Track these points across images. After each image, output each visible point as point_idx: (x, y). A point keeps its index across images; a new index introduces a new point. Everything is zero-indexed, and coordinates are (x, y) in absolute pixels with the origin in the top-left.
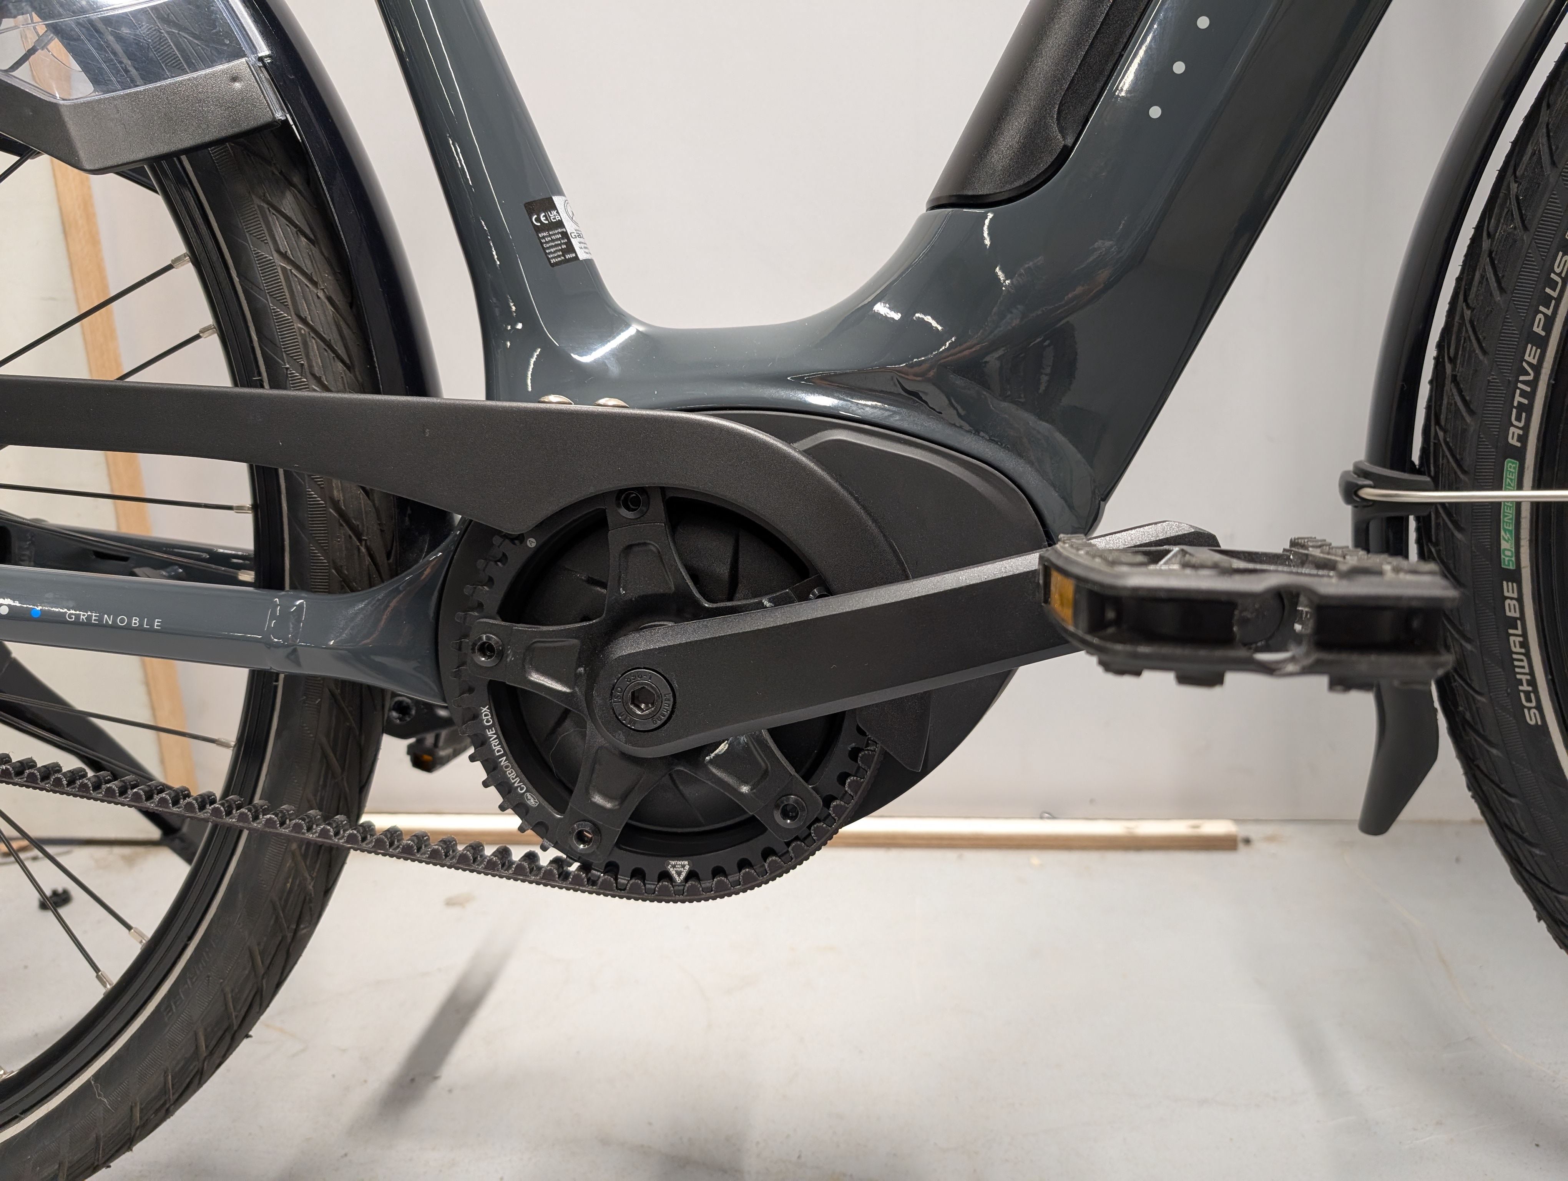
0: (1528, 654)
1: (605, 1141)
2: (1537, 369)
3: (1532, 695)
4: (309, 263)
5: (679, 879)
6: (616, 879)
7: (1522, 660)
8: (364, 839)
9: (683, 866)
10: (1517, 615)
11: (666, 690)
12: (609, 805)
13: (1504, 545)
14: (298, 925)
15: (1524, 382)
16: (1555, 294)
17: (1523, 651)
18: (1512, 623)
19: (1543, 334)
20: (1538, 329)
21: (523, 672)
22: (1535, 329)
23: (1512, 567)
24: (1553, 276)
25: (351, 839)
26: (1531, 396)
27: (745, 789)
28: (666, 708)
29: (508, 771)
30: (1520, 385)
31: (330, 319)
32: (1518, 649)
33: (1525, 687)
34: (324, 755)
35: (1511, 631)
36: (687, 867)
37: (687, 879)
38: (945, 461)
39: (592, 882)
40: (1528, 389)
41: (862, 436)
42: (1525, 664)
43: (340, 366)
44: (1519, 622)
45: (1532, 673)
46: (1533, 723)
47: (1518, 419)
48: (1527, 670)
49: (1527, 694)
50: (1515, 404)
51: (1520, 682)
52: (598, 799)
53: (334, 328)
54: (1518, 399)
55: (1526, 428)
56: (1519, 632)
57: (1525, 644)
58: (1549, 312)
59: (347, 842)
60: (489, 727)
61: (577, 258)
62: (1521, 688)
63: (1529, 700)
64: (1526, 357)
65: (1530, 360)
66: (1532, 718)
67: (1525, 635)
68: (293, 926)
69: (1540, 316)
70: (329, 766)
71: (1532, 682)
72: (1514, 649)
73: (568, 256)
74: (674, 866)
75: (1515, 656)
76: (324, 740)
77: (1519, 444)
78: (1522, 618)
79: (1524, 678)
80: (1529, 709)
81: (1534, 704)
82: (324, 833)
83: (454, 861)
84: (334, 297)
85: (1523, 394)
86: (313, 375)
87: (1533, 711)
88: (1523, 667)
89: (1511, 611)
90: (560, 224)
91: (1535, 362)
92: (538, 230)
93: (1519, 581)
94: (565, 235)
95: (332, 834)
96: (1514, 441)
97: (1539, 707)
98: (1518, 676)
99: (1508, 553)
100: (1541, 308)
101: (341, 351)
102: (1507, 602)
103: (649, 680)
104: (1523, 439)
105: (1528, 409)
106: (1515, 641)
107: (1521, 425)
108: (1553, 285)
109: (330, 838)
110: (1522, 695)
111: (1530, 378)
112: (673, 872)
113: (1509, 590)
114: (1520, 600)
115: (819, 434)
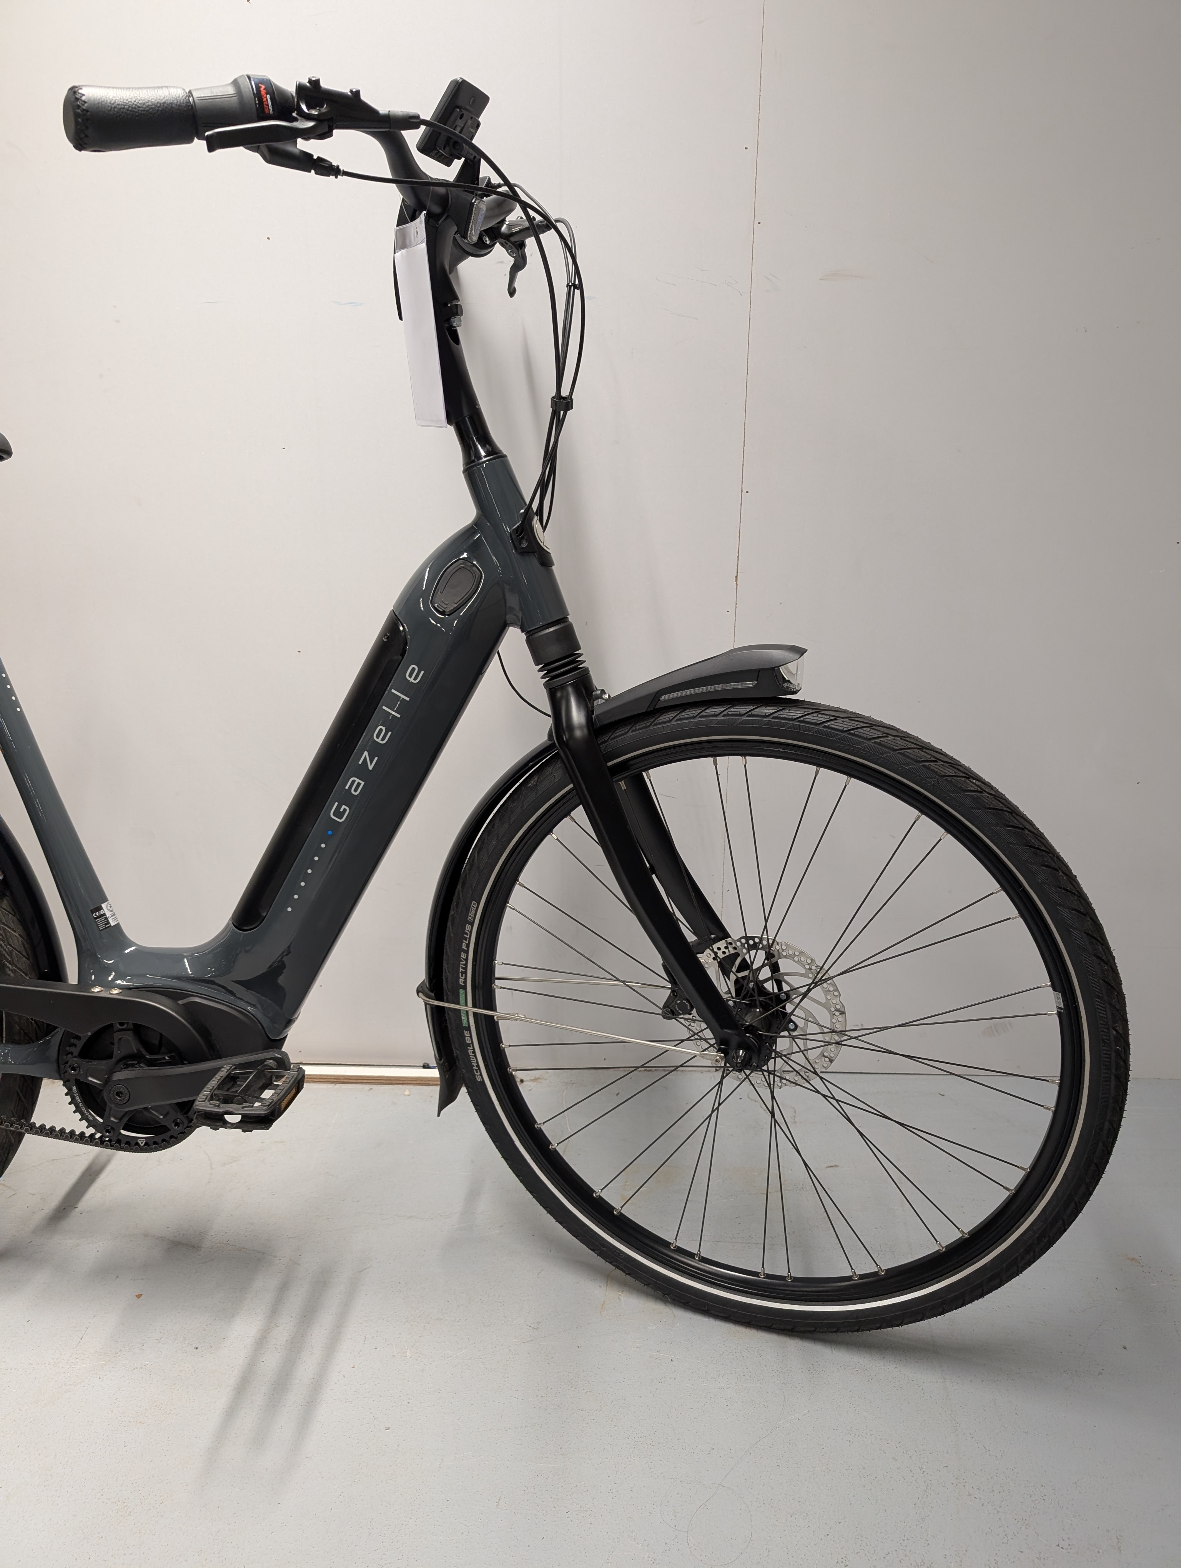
0: (475, 1056)
1: (146, 1235)
2: (466, 960)
3: (478, 1071)
4: (12, 924)
5: (142, 1145)
6: (120, 1145)
7: (473, 1058)
8: (31, 1129)
9: (143, 1141)
10: (470, 1042)
11: (127, 1092)
12: (116, 1121)
13: (463, 1018)
14: (8, 1154)
15: (462, 964)
16: (468, 937)
17: (473, 1055)
18: (469, 1045)
19: (466, 949)
20: (464, 947)
21: (87, 1077)
22: (463, 947)
23: (467, 1026)
24: (466, 931)
25: (27, 1130)
26: (466, 969)
27: (161, 1117)
28: (127, 1098)
29: (82, 1108)
30: (461, 965)
31: (20, 943)
32: (471, 1054)
33: (475, 1068)
34: (18, 1094)
35: (469, 1048)
36: (145, 1141)
37: (144, 1145)
38: (231, 1009)
39: (112, 1146)
40: (464, 967)
41: (203, 1000)
42: (475, 1059)
43: (24, 959)
44: (471, 1045)
45: (477, 1062)
46: (479, 1080)
47: (462, 976)
48: (475, 1062)
49: (476, 1070)
50: (460, 971)
51: (473, 1066)
52: (112, 1119)
53: (22, 946)
54: (461, 970)
55: (466, 979)
56: (472, 1048)
57: (474, 1052)
58: (467, 942)
59: (25, 1131)
60: (76, 1093)
61: (111, 926)
62: (474, 1068)
63: (477, 1072)
64: (462, 956)
65: (463, 957)
66: (479, 1079)
67: (474, 1049)
68: (6, 1155)
69: (464, 943)
70: (20, 1099)
71: (478, 1066)
72: (470, 1054)
73: (107, 926)
74: (140, 1141)
75: (471, 1057)
76: (18, 1089)
77: (464, 984)
78: (472, 1043)
79: (475, 1064)
80: (478, 1075)
81: (479, 1074)
82: (17, 1128)
83: (64, 1138)
84: (23, 935)
85: (462, 968)
86: (14, 964)
87: (479, 1076)
88: (474, 1061)
89: (468, 1041)
90: (104, 914)
91: (465, 958)
92: (96, 918)
93: (470, 1030)
94: (106, 918)
95: (19, 1128)
96: (462, 984)
97: (481, 1075)
98: (473, 1064)
99: (465, 1021)
100: (464, 941)
101: (24, 954)
102: (466, 1038)
103: (122, 1088)
104: (465, 982)
105: (466, 973)
106: (470, 1051)
107: (463, 978)
108: (467, 934)
109: (19, 1129)
110: (475, 1070)
111: (464, 963)
112: (140, 1142)
113: (466, 1034)
114: (471, 1037)
115: (189, 998)
